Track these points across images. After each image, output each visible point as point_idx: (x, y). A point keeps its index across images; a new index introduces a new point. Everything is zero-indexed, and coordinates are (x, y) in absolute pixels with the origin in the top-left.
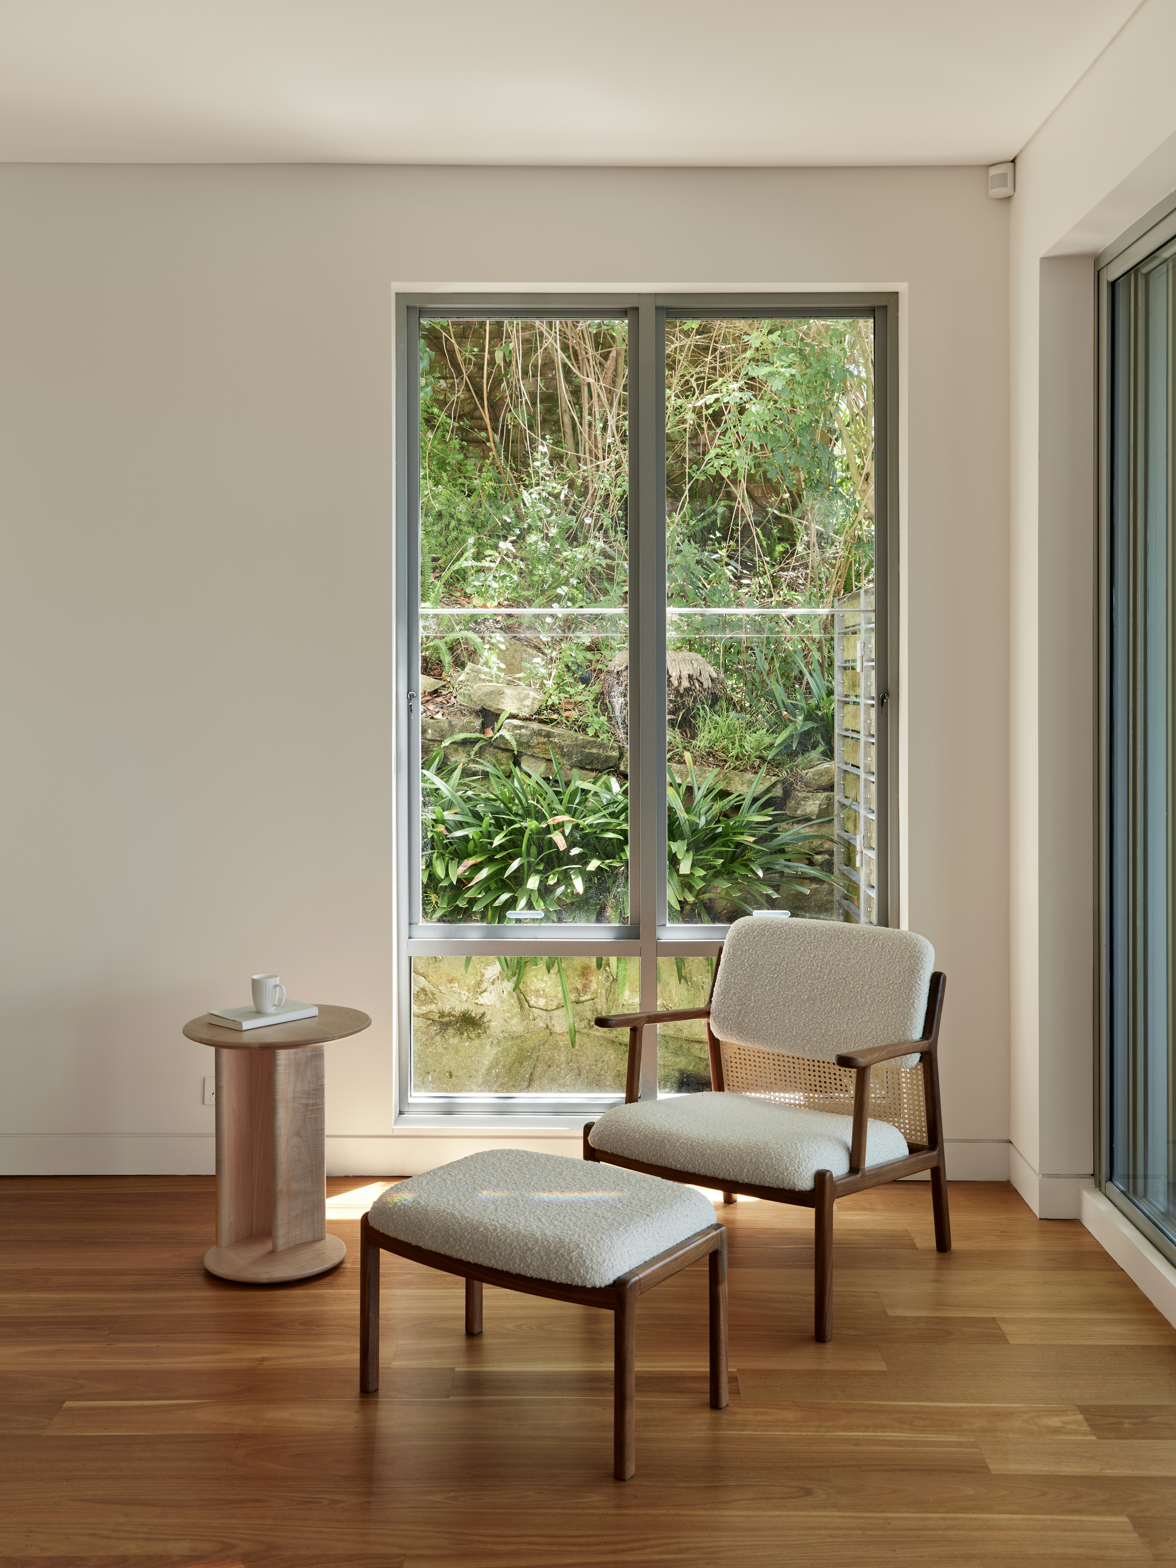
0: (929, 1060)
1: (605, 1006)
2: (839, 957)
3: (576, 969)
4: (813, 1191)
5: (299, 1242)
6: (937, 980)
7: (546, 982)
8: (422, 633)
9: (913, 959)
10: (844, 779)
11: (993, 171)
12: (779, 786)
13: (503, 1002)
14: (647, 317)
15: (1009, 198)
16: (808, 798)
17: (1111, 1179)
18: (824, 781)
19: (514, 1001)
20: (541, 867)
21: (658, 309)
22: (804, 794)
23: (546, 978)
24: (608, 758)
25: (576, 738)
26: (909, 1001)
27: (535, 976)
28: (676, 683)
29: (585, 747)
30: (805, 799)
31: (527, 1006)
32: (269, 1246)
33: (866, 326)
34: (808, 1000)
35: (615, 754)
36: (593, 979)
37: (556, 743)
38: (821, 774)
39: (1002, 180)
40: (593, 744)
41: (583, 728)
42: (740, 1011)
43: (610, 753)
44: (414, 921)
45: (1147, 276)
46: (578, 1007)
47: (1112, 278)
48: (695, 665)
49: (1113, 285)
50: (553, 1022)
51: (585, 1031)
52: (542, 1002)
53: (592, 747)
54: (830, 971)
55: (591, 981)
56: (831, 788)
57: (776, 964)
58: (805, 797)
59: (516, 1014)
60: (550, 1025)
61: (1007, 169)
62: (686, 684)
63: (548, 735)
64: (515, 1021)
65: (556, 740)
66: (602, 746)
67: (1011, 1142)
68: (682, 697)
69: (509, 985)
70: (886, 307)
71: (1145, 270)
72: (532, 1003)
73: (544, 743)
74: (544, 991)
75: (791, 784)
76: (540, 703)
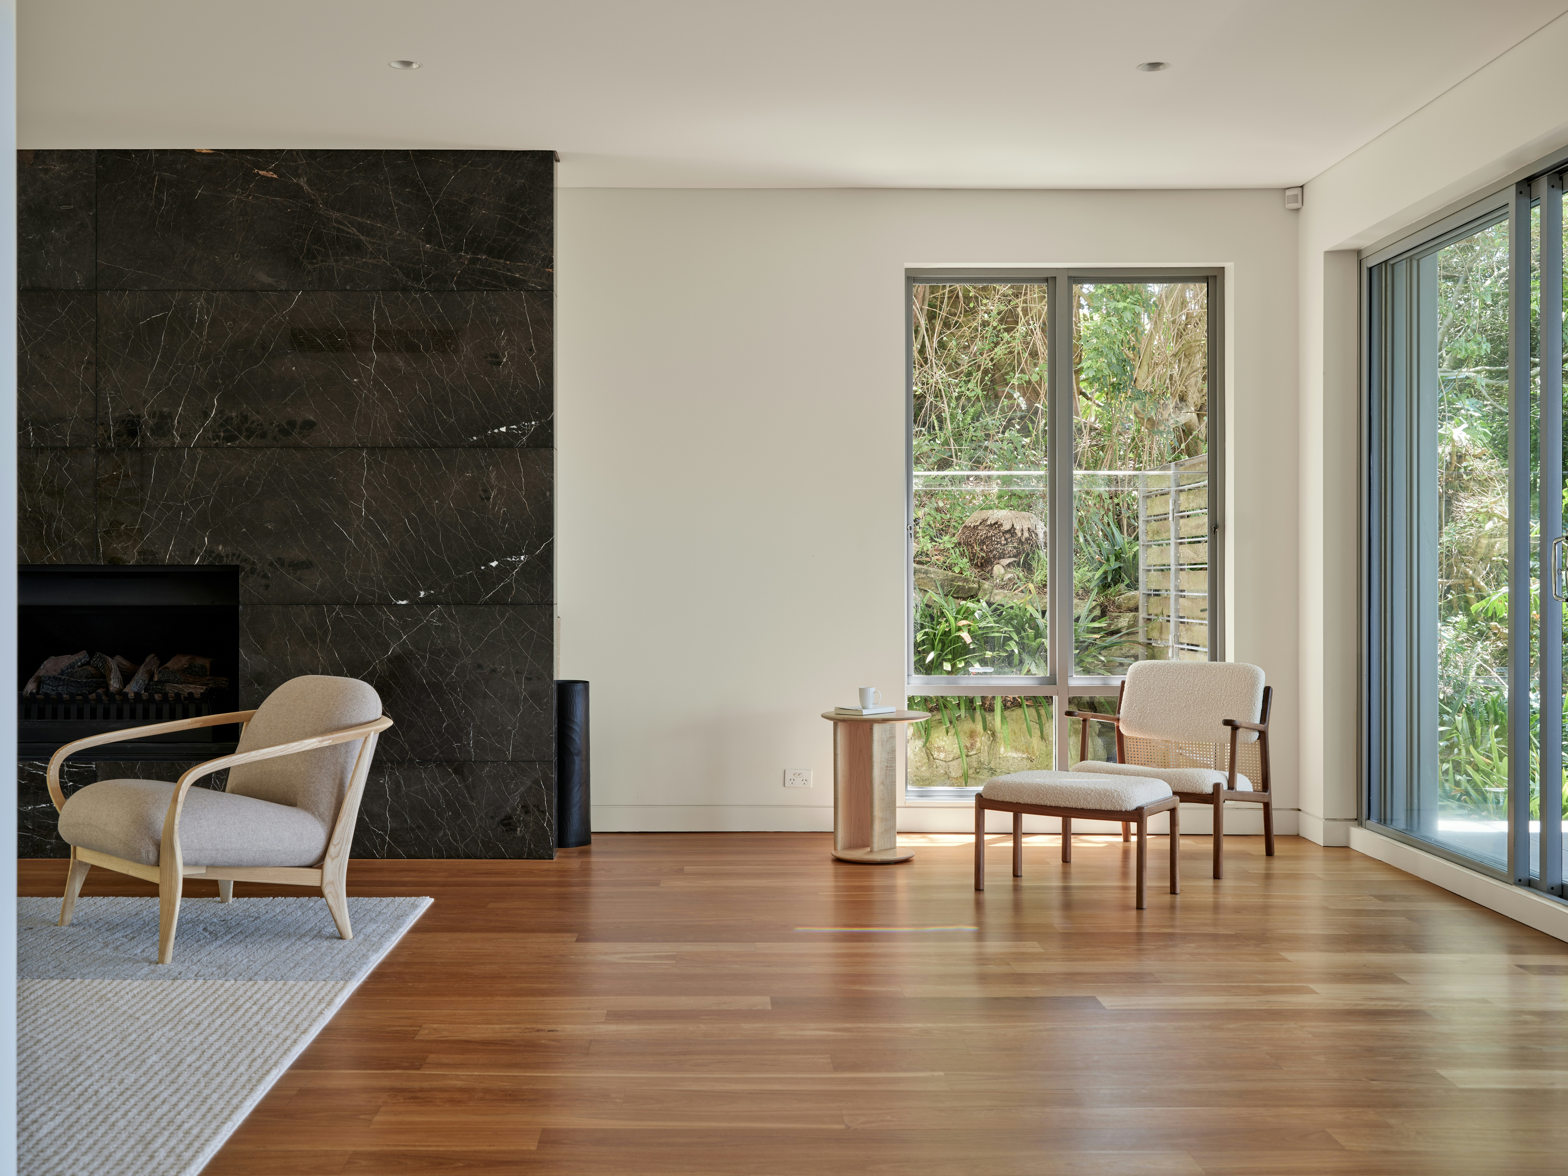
0: (1263, 736)
1: (987, 758)
2: (1204, 681)
3: (966, 733)
4: (1213, 794)
5: (883, 848)
6: (1267, 691)
7: (945, 741)
8: (915, 488)
9: (1253, 679)
10: (1147, 602)
11: (1288, 193)
12: (1098, 608)
13: (915, 755)
14: (1061, 283)
15: (1298, 210)
16: (1120, 616)
17: (1369, 819)
18: (1132, 604)
19: (923, 754)
20: (950, 657)
21: (1069, 278)
22: (1117, 614)
23: (945, 739)
24: (970, 589)
25: (947, 575)
26: (1252, 702)
27: (938, 737)
28: (1019, 534)
29: (953, 581)
30: (1118, 617)
31: (932, 758)
32: (868, 849)
33: (1201, 289)
34: (1185, 707)
35: (976, 586)
36: (978, 739)
37: (932, 578)
38: (1129, 599)
39: (1295, 198)
40: (959, 579)
41: (950, 568)
42: (1141, 716)
43: (971, 585)
44: (910, 673)
45: (1393, 265)
46: (969, 759)
47: (1370, 265)
48: (1032, 521)
49: (1370, 269)
50: (950, 770)
51: (973, 776)
52: (942, 756)
53: (958, 581)
54: (1199, 689)
55: (976, 741)
56: (1136, 609)
57: (1163, 687)
58: (1117, 616)
59: (925, 764)
60: (948, 772)
61: (1298, 191)
62: (1026, 535)
63: (926, 572)
64: (924, 768)
65: (932, 576)
66: (966, 580)
67: (1300, 810)
68: (1022, 545)
69: (919, 743)
70: (1215, 277)
71: (1392, 262)
72: (935, 756)
73: (923, 578)
74: (944, 748)
75: (1106, 606)
76: (917, 550)
